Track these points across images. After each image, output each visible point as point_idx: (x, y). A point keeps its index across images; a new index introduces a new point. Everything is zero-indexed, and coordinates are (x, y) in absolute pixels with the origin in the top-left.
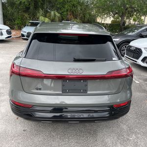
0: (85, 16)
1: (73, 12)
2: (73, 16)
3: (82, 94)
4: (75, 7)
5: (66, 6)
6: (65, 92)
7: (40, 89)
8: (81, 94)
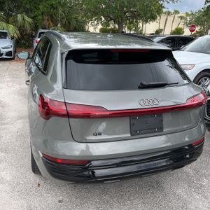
0: (70, 23)
1: (51, 16)
2: (52, 22)
3: (157, 134)
4: (54, 9)
5: (41, 7)
6: (135, 133)
7: (100, 134)
8: (155, 134)
